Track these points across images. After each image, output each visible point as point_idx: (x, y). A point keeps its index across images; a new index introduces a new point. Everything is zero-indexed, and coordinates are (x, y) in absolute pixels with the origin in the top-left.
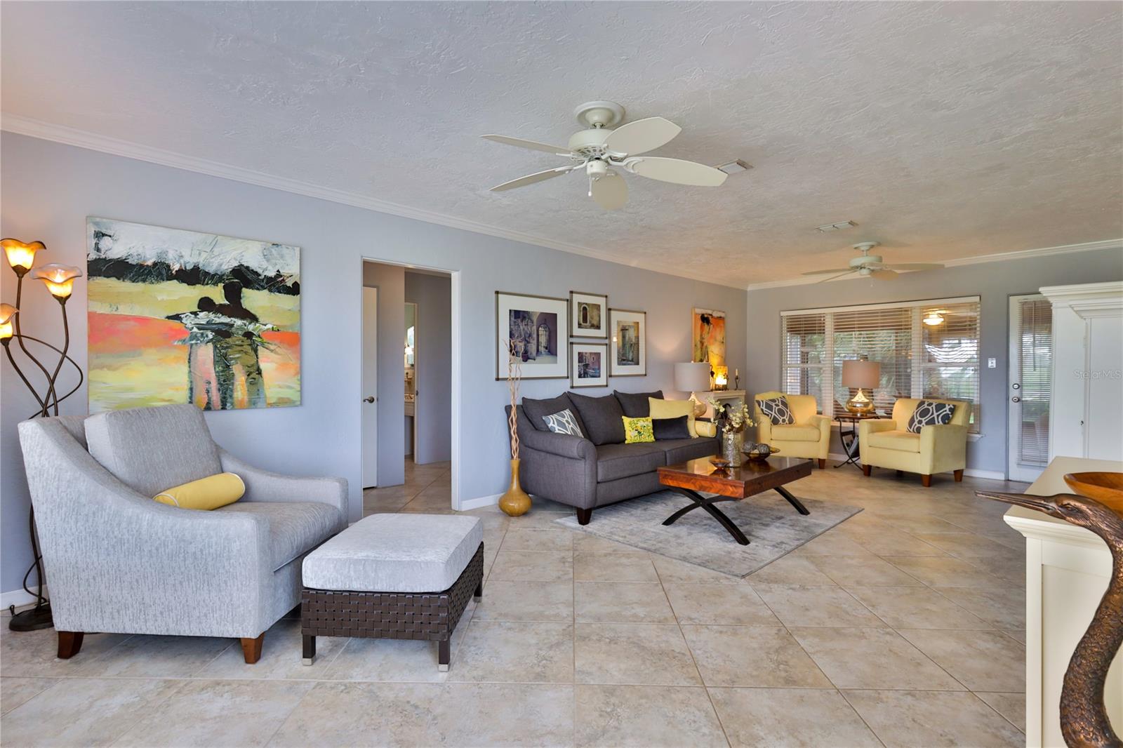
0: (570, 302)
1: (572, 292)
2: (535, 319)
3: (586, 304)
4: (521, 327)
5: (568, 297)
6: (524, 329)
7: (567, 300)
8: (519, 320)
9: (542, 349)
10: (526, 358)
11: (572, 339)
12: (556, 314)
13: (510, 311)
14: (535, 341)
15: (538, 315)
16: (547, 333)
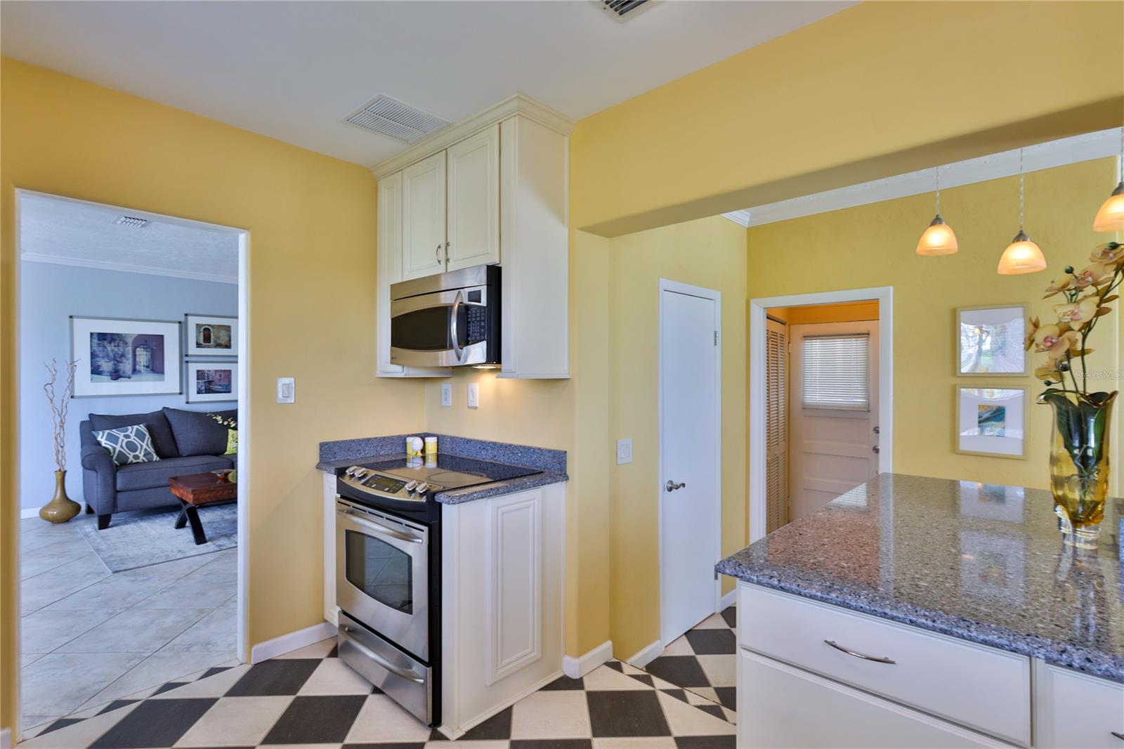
0: (183, 326)
1: (186, 315)
2: (130, 341)
3: (209, 325)
4: (109, 349)
5: (182, 319)
6: (113, 351)
7: (180, 322)
8: (106, 342)
9: (140, 367)
10: (116, 375)
11: (184, 358)
12: (162, 336)
13: (92, 334)
14: (131, 361)
15: (133, 337)
16: (149, 353)
